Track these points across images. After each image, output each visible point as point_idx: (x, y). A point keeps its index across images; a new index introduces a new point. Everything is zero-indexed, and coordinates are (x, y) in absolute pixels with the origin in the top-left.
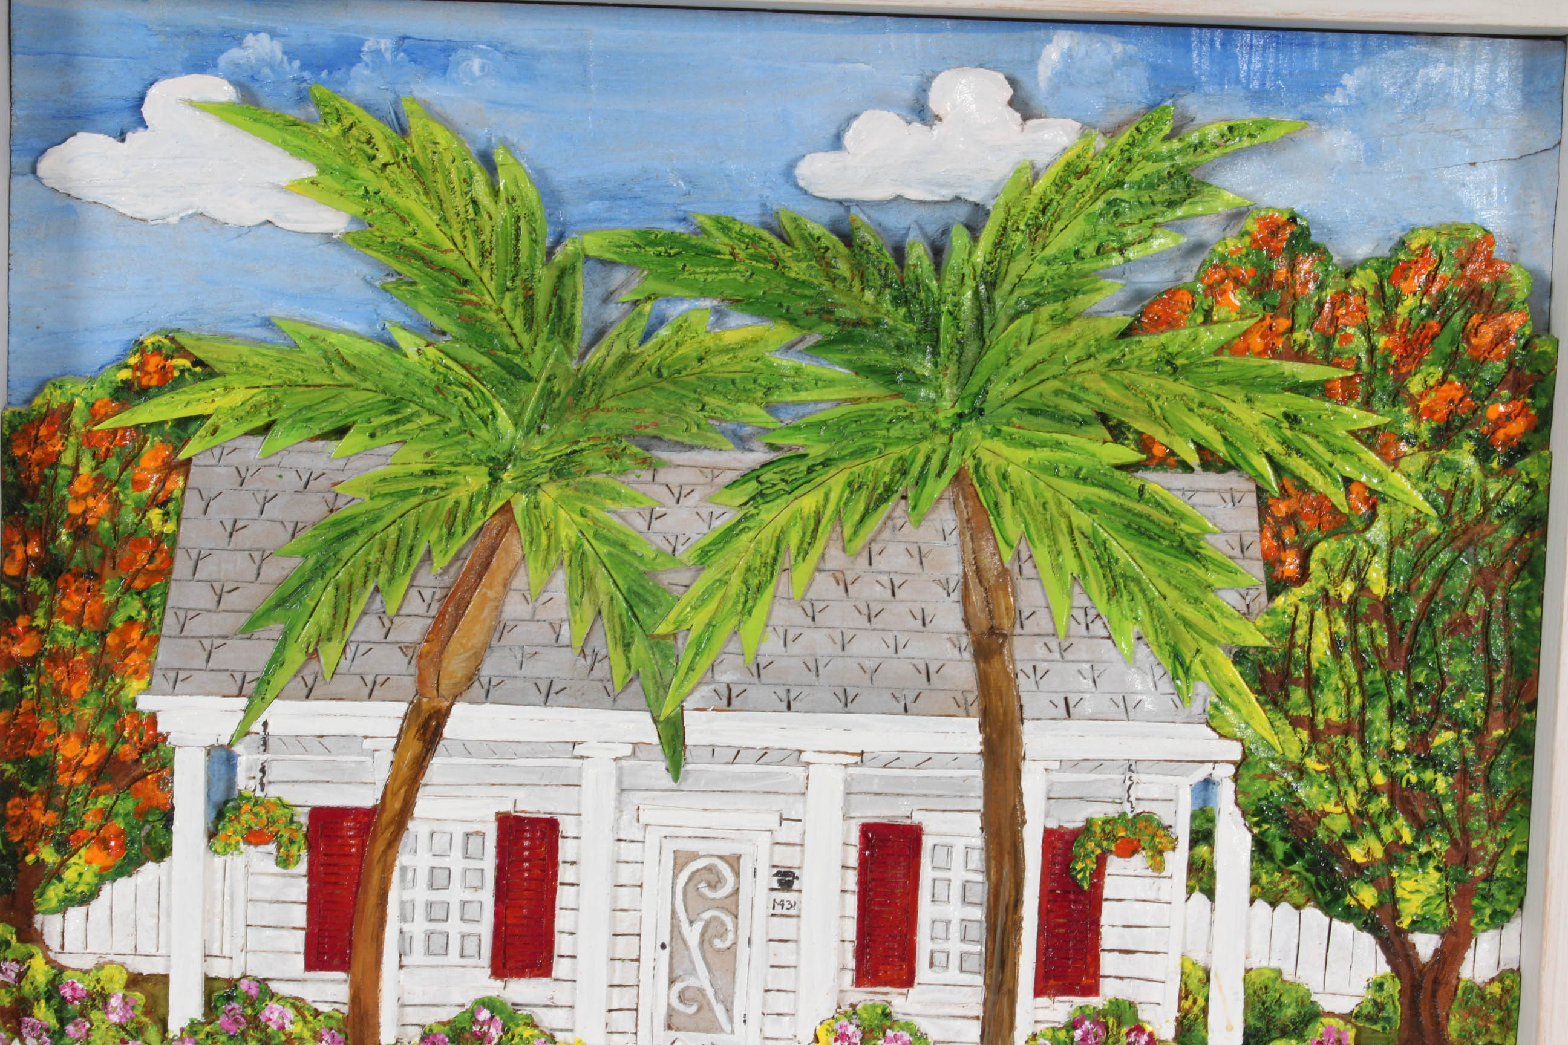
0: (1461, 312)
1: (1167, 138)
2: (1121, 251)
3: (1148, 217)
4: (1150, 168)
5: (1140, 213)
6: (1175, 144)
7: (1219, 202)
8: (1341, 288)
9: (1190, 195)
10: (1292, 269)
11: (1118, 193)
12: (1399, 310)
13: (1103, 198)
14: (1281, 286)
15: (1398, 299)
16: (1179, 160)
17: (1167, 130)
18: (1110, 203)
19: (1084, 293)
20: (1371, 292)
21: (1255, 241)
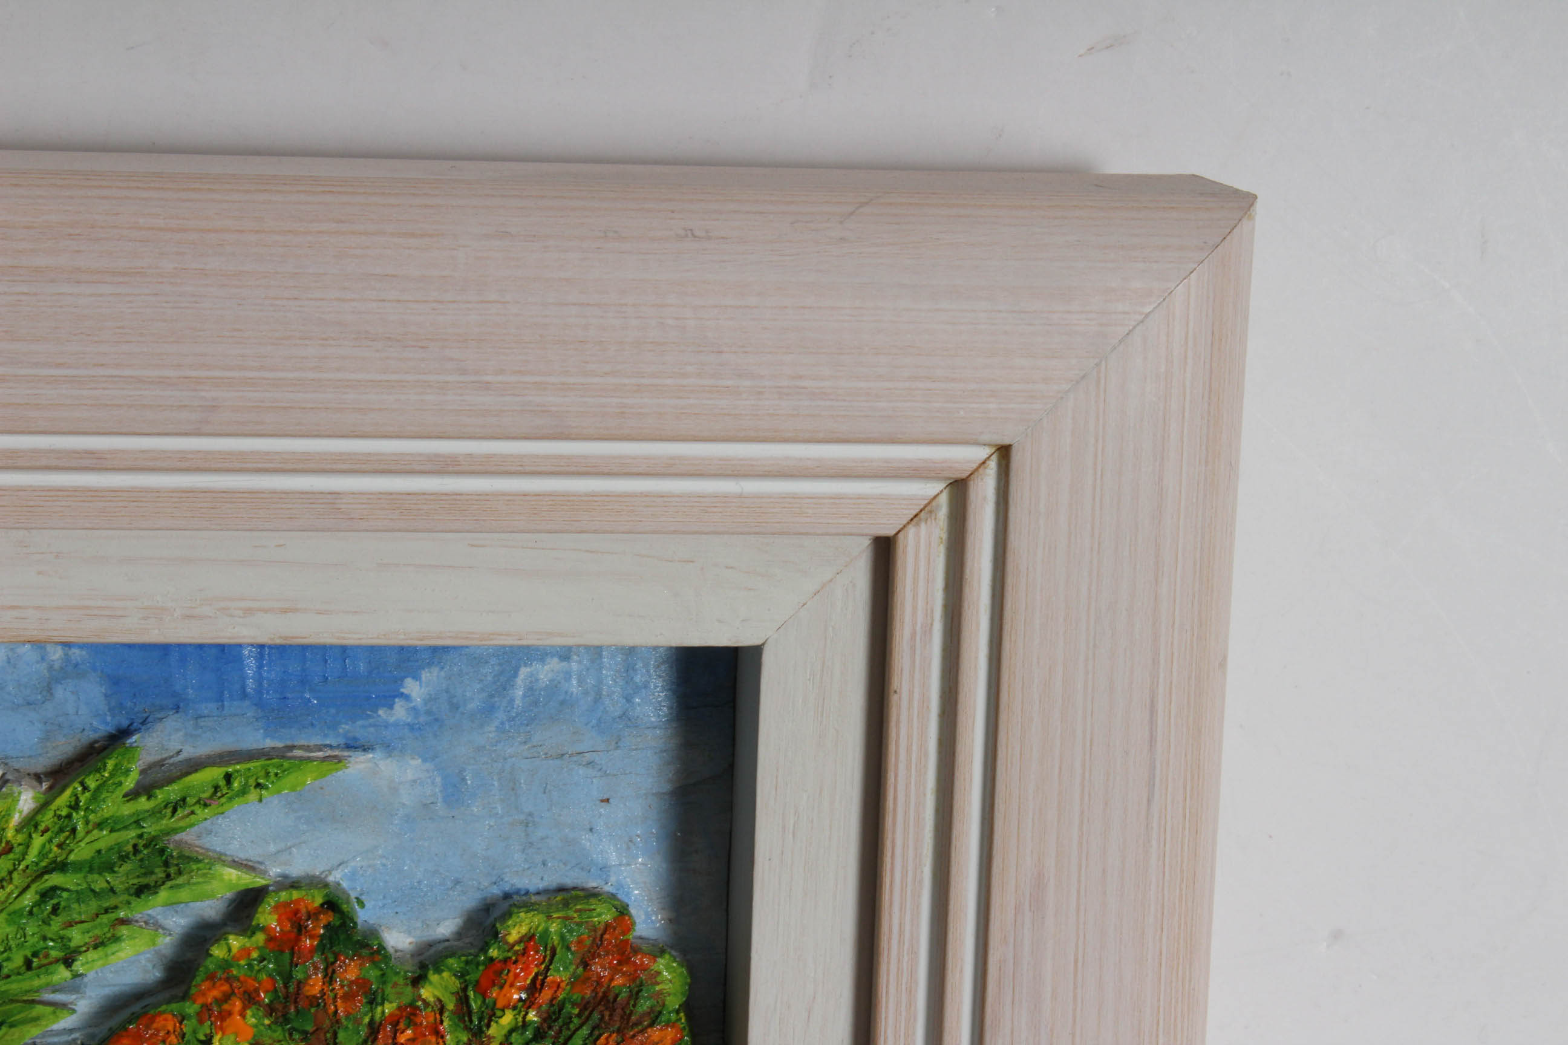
0: (585, 1031)
1: (132, 795)
2: (68, 962)
3: (106, 911)
4: (105, 839)
5: (94, 905)
6: (143, 803)
7: (215, 884)
8: (406, 1000)
9: (168, 877)
10: (329, 977)
11: (55, 879)
12: (493, 1031)
13: (34, 887)
14: (313, 1001)
15: (491, 1014)
16: (150, 828)
17: (130, 783)
18: (46, 895)
19: (12, 1026)
20: (450, 1006)
21: (271, 939)
